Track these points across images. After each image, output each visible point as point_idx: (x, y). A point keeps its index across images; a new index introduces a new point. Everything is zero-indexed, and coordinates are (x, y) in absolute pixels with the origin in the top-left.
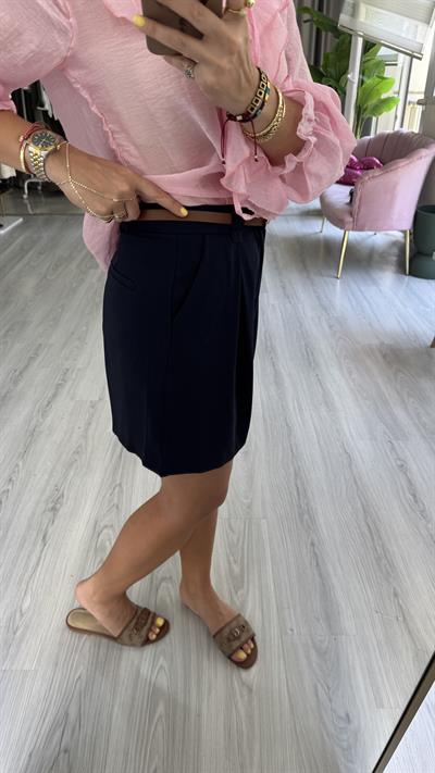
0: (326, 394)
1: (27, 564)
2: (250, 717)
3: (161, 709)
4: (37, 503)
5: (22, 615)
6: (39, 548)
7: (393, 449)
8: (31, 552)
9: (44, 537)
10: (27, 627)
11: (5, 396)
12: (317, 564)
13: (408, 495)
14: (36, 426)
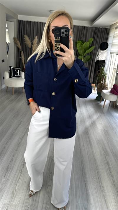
0: (90, 142)
1: (17, 178)
4: (20, 163)
5: (16, 190)
6: (20, 174)
7: (106, 158)
8: (18, 175)
9: (21, 172)
10: (17, 194)
11: (13, 134)
12: (86, 186)
13: (109, 171)
14: (20, 143)
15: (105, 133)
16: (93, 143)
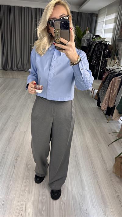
0: (82, 132)
1: (11, 173)
2: (65, 209)
3: (44, 208)
4: (12, 158)
5: (10, 185)
6: (13, 169)
7: (98, 146)
8: (11, 170)
9: (15, 166)
10: (12, 188)
11: (2, 129)
12: (80, 175)
13: (101, 158)
14: (11, 138)
15: (96, 122)
16: (85, 133)
